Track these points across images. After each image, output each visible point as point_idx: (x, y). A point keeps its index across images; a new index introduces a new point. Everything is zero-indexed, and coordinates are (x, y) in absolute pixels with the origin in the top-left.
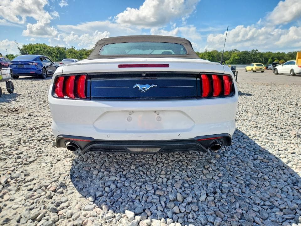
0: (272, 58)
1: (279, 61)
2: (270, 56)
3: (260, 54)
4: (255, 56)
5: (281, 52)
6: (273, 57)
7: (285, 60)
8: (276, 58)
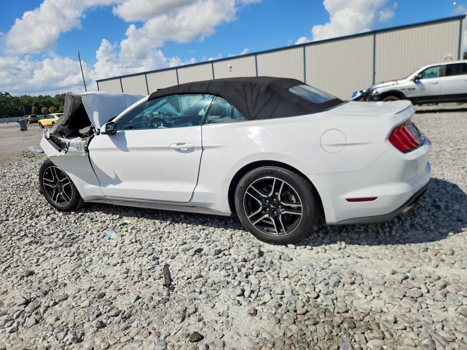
0: (36, 105)
1: (48, 108)
2: (32, 102)
3: (14, 100)
4: (7, 103)
5: (44, 95)
6: (36, 103)
7: (55, 106)
8: (41, 105)
